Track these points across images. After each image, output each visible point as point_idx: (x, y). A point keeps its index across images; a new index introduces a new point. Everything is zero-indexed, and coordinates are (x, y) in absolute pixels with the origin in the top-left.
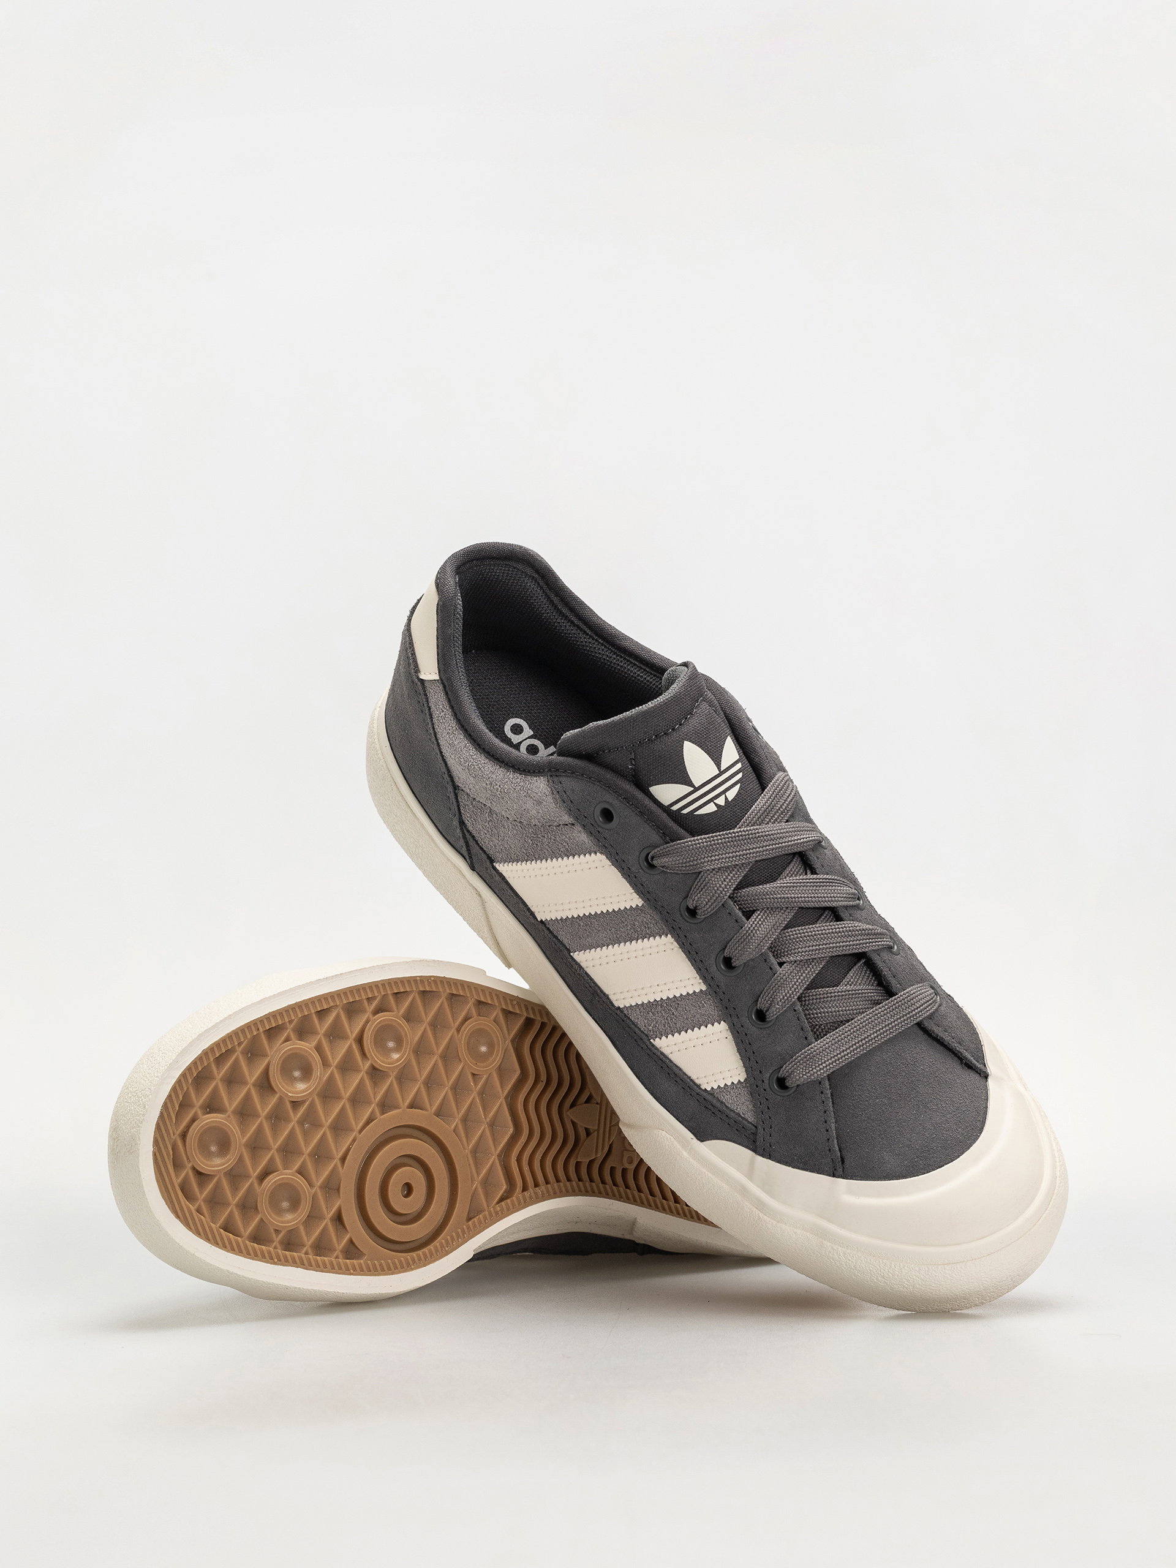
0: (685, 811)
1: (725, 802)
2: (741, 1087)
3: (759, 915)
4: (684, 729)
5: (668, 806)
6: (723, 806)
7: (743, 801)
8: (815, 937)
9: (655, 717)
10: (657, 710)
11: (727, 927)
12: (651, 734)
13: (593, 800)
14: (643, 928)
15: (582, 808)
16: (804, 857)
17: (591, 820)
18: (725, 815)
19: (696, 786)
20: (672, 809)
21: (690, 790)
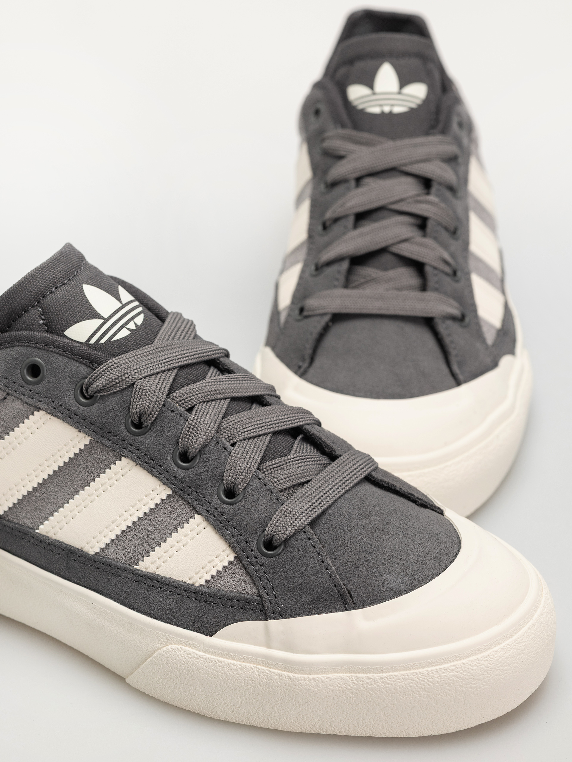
0: (103, 341)
1: (136, 327)
2: (233, 566)
3: (198, 409)
9: (50, 271)
10: (51, 265)
11: (173, 424)
12: (51, 286)
13: (17, 362)
14: (96, 465)
15: (8, 375)
16: (219, 365)
17: (20, 382)
18: (139, 336)
19: (106, 318)
20: (89, 343)
21: (102, 321)
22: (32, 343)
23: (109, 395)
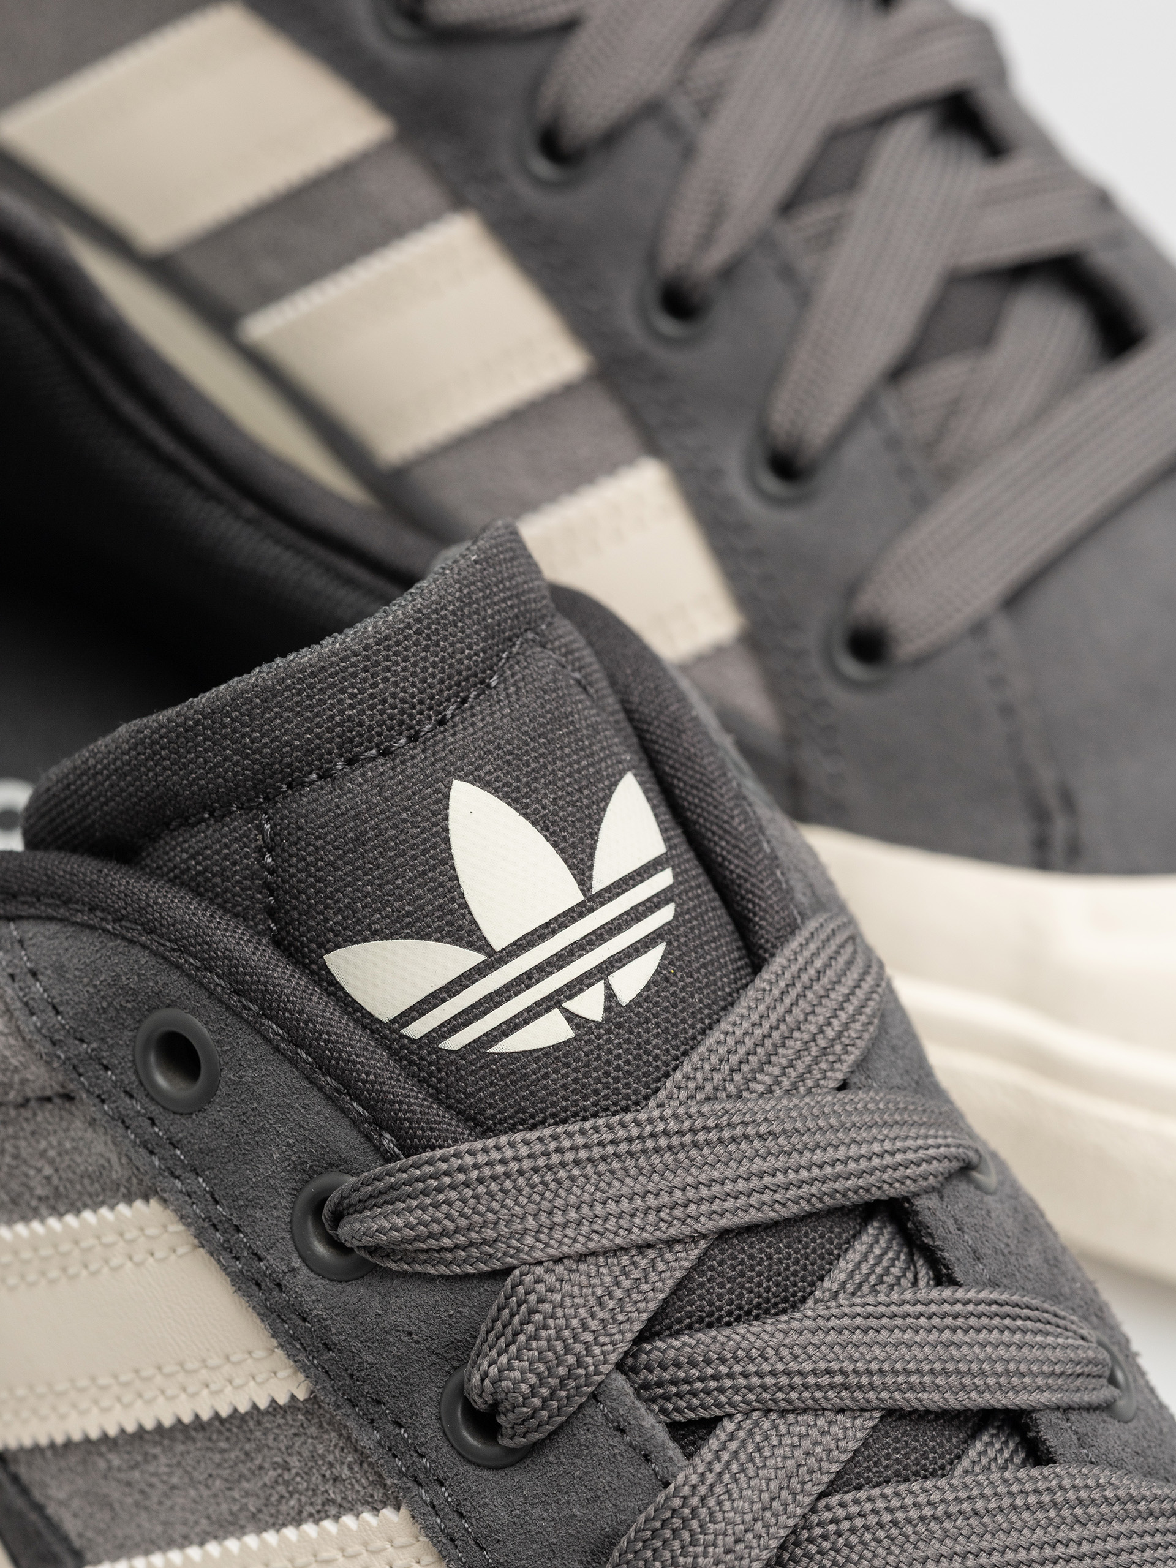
0: (456, 1042)
1: (607, 1009)
3: (732, 1437)
4: (456, 738)
5: (394, 1021)
6: (598, 1025)
7: (675, 1006)
8: (947, 1524)
9: (343, 691)
10: (354, 665)
11: (609, 1483)
12: (330, 753)
13: (128, 1001)
14: (316, 1479)
15: (90, 1034)
16: (909, 1220)
17: (123, 1077)
18: (604, 1057)
19: (498, 948)
20: (404, 1031)
21: (475, 958)
22: (191, 960)
23: (404, 1274)
